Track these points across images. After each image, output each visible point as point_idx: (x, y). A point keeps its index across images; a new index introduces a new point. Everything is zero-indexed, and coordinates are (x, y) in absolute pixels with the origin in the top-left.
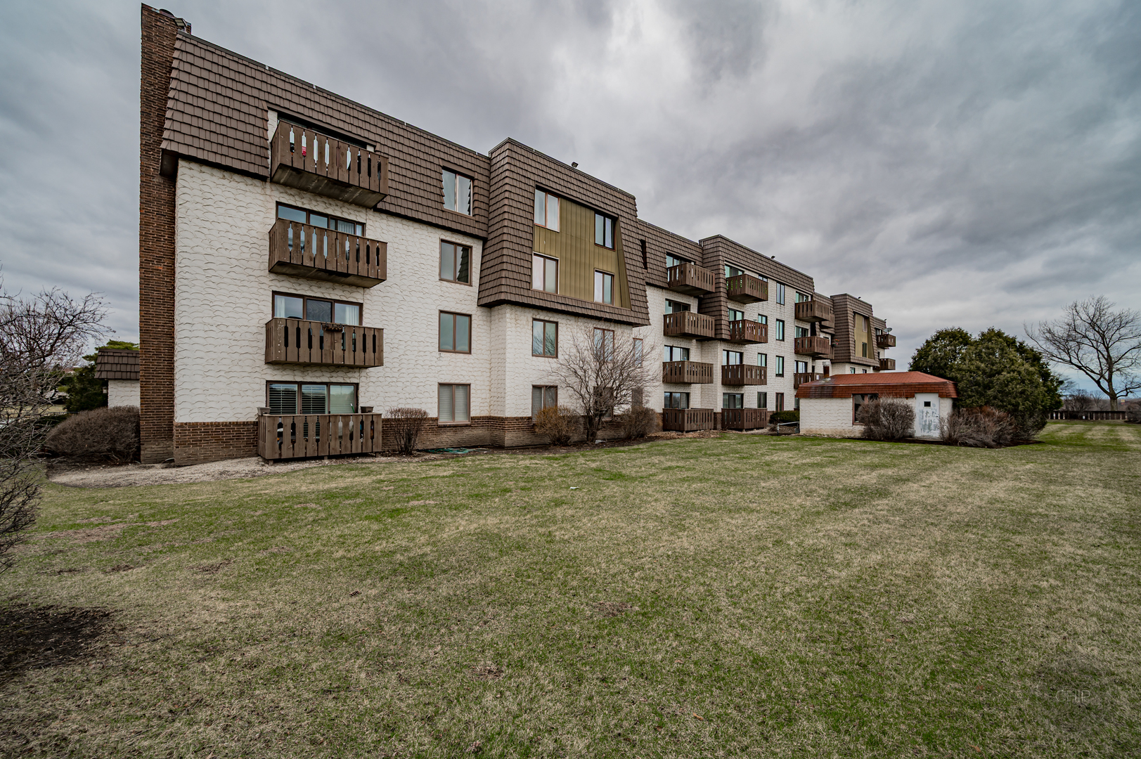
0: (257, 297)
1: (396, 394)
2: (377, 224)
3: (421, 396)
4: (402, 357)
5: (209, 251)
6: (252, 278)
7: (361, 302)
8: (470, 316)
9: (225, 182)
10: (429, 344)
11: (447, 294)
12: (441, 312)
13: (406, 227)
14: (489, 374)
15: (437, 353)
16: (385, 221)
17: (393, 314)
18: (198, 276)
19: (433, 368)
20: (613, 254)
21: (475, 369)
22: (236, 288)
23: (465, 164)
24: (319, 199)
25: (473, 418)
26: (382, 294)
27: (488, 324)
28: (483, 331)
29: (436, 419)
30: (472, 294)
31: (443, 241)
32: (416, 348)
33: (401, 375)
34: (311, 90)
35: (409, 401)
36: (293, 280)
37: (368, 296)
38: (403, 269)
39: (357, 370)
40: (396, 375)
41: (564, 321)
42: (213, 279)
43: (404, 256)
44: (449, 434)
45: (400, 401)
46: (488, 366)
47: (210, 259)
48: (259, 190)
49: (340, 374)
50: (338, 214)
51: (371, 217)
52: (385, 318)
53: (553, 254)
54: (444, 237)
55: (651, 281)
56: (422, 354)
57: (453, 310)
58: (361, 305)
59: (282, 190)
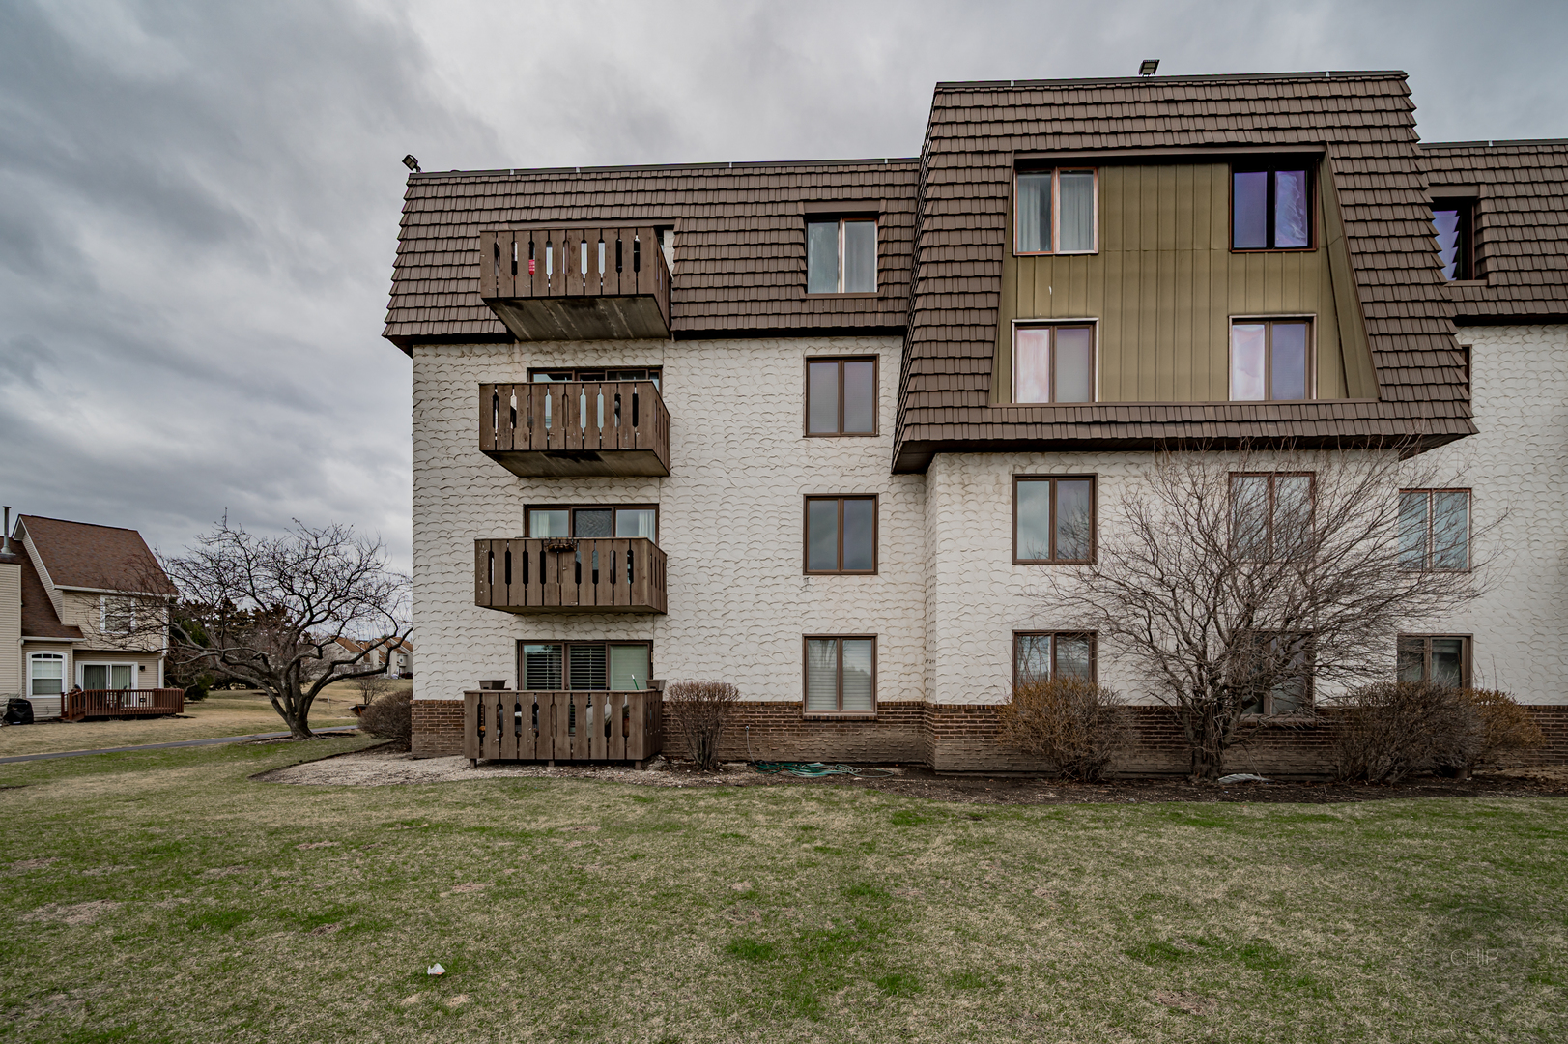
0: (503, 517)
1: (719, 659)
2: (682, 362)
3: (767, 661)
4: (730, 590)
5: (447, 463)
6: (497, 491)
7: (654, 500)
8: (874, 497)
9: (464, 360)
10: (782, 562)
11: (821, 462)
12: (808, 498)
13: (735, 353)
14: (921, 614)
15: (799, 578)
16: (695, 353)
17: (712, 514)
18: (434, 500)
19: (792, 607)
20: (1313, 262)
21: (888, 605)
22: (478, 509)
23: (857, 193)
24: (587, 346)
25: (881, 706)
26: (692, 483)
27: (919, 508)
28: (906, 524)
29: (799, 706)
30: (879, 452)
31: (810, 360)
32: (756, 572)
33: (729, 623)
34: (573, 177)
35: (743, 670)
36: (550, 483)
37: (667, 491)
38: (729, 431)
39: (649, 618)
40: (719, 623)
41: (1118, 470)
42: (452, 500)
43: (731, 406)
44: (827, 734)
45: (727, 671)
46: (920, 597)
47: (447, 473)
48: (505, 359)
49: (623, 625)
50: (617, 363)
51: (672, 353)
52: (696, 524)
53: (1079, 311)
54: (812, 352)
55: (1471, 310)
56: (768, 581)
57: (835, 491)
58: (655, 506)
59: (534, 350)
